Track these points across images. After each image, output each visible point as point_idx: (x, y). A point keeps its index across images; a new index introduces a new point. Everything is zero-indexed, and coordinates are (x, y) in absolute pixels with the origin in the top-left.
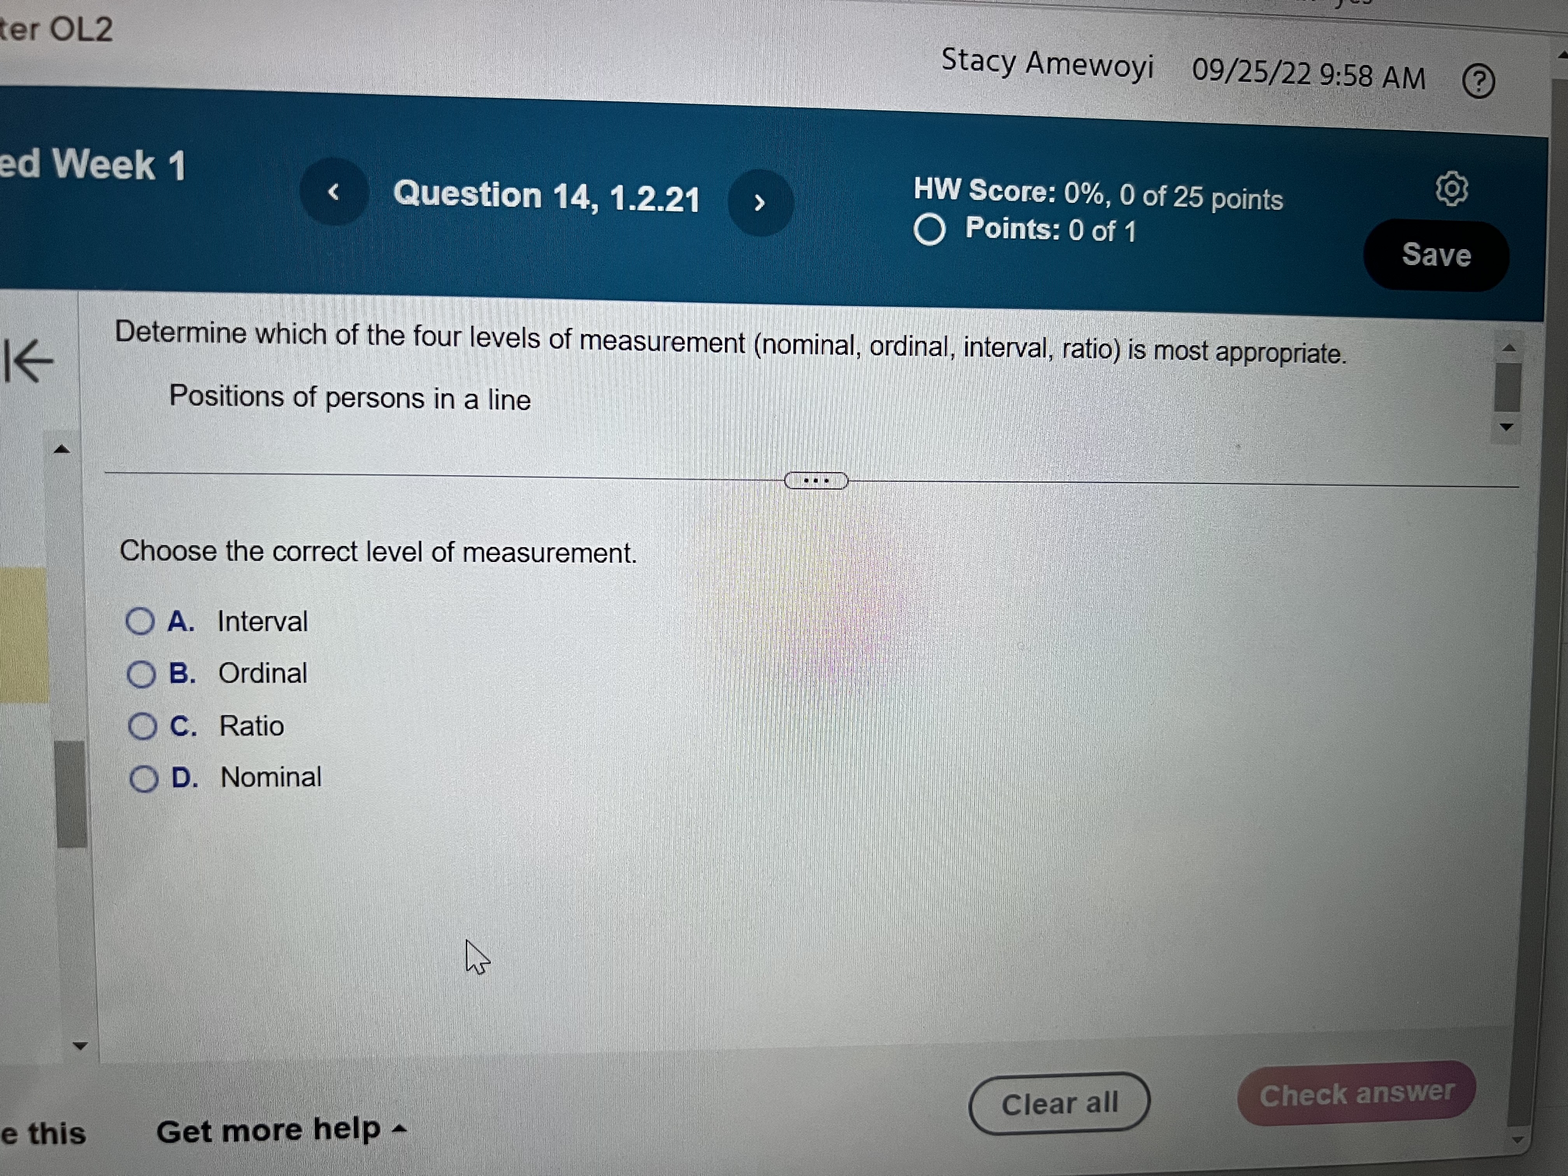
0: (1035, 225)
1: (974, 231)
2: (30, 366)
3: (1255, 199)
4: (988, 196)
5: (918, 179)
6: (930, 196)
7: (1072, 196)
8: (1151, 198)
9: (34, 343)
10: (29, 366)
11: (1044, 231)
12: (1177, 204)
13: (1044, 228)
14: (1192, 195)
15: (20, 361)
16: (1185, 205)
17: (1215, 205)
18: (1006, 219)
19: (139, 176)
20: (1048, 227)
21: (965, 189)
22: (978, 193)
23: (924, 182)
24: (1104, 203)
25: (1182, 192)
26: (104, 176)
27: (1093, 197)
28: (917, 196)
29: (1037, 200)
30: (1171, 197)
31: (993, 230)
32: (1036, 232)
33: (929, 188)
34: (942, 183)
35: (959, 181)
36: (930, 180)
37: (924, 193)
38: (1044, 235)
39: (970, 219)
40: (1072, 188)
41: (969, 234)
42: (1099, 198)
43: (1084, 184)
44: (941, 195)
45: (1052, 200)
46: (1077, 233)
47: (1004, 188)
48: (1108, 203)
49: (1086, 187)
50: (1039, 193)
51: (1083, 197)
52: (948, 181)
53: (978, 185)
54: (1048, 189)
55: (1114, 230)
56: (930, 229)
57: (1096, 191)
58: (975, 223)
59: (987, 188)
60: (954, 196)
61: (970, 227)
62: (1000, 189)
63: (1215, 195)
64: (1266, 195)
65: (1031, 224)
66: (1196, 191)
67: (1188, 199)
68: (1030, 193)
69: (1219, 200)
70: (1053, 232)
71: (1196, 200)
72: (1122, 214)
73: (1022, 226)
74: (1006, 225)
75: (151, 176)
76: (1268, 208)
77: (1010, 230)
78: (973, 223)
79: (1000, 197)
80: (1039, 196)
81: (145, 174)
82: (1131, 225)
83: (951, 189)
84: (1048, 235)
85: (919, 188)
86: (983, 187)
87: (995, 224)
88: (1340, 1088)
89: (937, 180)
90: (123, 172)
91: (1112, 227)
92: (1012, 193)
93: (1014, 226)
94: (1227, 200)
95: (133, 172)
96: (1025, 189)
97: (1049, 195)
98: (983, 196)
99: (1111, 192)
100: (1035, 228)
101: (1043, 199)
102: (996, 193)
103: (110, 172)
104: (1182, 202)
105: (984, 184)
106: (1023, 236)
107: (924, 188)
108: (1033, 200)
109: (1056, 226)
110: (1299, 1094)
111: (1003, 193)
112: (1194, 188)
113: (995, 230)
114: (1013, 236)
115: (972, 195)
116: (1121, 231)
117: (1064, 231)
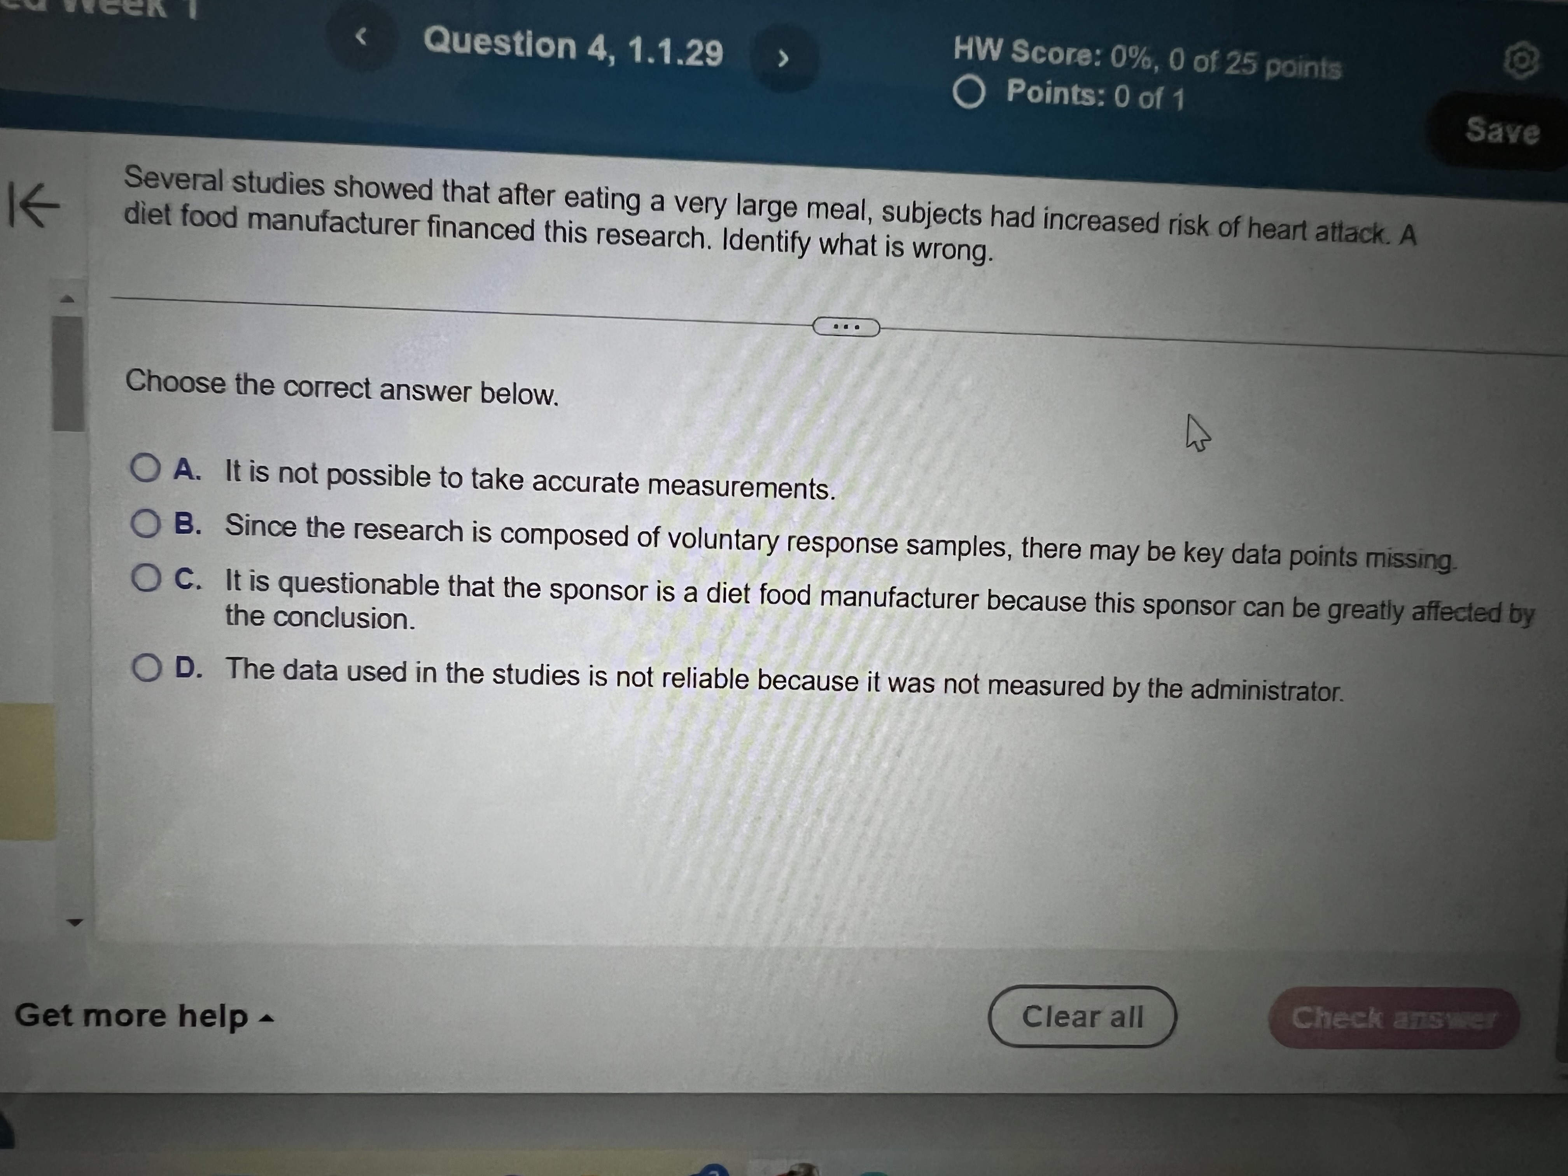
0: (1079, 90)
1: (1015, 95)
2: (35, 211)
3: (1312, 69)
4: (1030, 60)
5: (958, 39)
6: (970, 55)
7: (1119, 58)
8: (1202, 63)
9: (40, 187)
10: (33, 210)
11: (1089, 98)
12: (1230, 71)
13: (1088, 94)
14: (1246, 61)
15: (26, 205)
16: (1237, 72)
17: (1269, 74)
18: (1049, 82)
19: (151, 13)
20: (1092, 92)
21: (1008, 49)
22: (1021, 55)
23: (964, 41)
24: (1152, 69)
25: (1233, 59)
26: (114, 12)
27: (1140, 61)
28: (957, 56)
29: (1081, 63)
30: (1224, 62)
31: (1035, 94)
32: (1080, 97)
33: (969, 48)
34: (983, 42)
35: (1001, 42)
36: (971, 40)
37: (964, 54)
38: (1087, 100)
39: (1012, 82)
40: (1119, 53)
41: (1010, 98)
42: (1146, 62)
43: (1131, 49)
44: (982, 56)
45: (1097, 64)
46: (1122, 100)
47: (1048, 49)
48: (1156, 68)
49: (1134, 53)
50: (1084, 56)
51: (1130, 61)
52: (989, 41)
53: (1021, 46)
54: (1093, 52)
55: (1162, 98)
56: (968, 91)
57: (1144, 56)
58: (1017, 86)
59: (1030, 50)
60: (995, 55)
61: (1011, 91)
62: (1043, 50)
63: (1269, 63)
64: (1324, 64)
65: (1075, 89)
66: (1250, 57)
67: (1239, 67)
68: (1074, 56)
69: (1274, 67)
70: (1098, 97)
71: (1249, 66)
72: (1171, 80)
73: (1066, 91)
74: (1049, 90)
75: (163, 14)
76: (1324, 76)
77: (1053, 94)
78: (1014, 87)
79: (1042, 60)
80: (1084, 60)
81: (156, 11)
82: (1180, 93)
83: (993, 51)
84: (1092, 102)
85: (959, 47)
86: (1025, 49)
87: (1037, 88)
88: (1376, 1012)
89: (978, 40)
90: (132, 8)
91: (1159, 93)
92: (1056, 55)
93: (1058, 90)
94: (1282, 66)
95: (144, 9)
96: (1071, 51)
97: (1095, 58)
98: (1025, 58)
99: (1160, 57)
100: (1079, 95)
101: (1087, 63)
102: (1040, 55)
103: (120, 8)
104: (1235, 68)
105: (1026, 44)
106: (1066, 102)
107: (964, 48)
108: (1077, 63)
109: (1101, 92)
110: (1333, 1015)
111: (1046, 55)
112: (1247, 54)
113: (1037, 95)
114: (1057, 100)
115: (1014, 56)
116: (1168, 99)
117: (1109, 97)
